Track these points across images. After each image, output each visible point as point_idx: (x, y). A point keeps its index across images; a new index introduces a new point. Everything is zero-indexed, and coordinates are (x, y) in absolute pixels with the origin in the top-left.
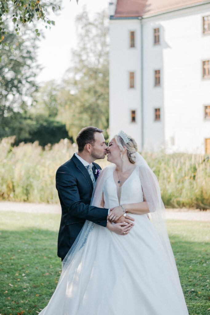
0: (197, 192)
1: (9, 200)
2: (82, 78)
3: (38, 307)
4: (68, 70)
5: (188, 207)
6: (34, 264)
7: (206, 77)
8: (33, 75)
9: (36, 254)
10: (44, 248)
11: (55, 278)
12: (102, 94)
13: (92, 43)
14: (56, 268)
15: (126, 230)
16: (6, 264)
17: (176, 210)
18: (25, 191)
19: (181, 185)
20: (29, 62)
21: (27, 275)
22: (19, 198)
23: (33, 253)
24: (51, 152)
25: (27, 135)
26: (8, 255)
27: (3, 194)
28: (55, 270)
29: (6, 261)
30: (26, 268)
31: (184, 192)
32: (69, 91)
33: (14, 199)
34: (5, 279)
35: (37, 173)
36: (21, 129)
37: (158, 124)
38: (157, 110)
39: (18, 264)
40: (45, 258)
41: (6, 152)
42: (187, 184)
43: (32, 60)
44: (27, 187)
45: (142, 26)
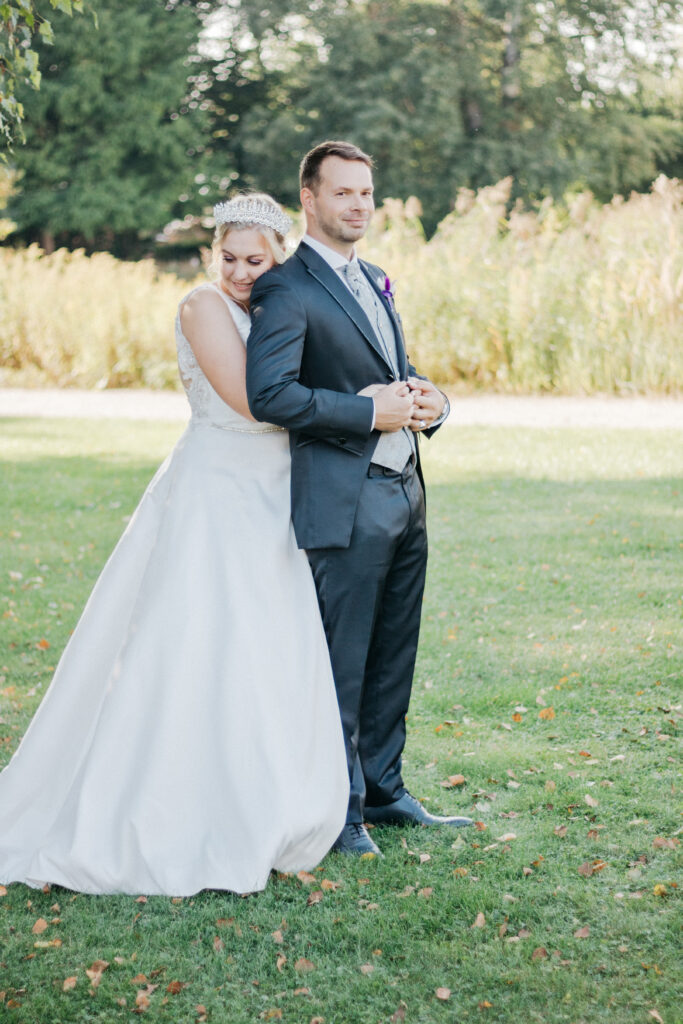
1: (497, 391)
18: (543, 359)
22: (526, 382)
27: (476, 372)
33: (509, 387)
44: (550, 342)
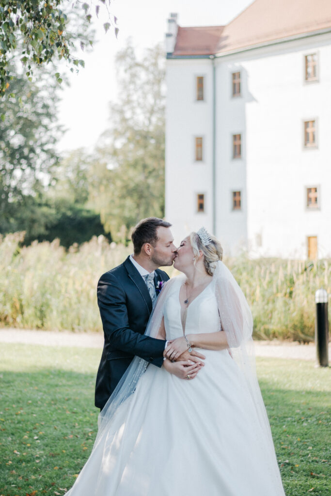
0: (295, 315)
1: (15, 327)
2: (125, 145)
3: (57, 485)
4: (105, 134)
5: (281, 338)
6: (51, 421)
7: (309, 145)
8: (52, 140)
9: (53, 406)
10: (67, 398)
11: (83, 443)
12: (154, 170)
13: (140, 93)
14: (84, 428)
15: (191, 372)
16: (10, 421)
17: (263, 342)
18: (38, 314)
19: (271, 306)
20: (45, 121)
21: (41, 438)
22: (29, 324)
23: (50, 404)
24: (78, 255)
25: (42, 230)
26: (13, 407)
27: (5, 318)
28: (82, 431)
29: (11, 417)
30: (40, 428)
31: (276, 315)
32: (106, 164)
33: (21, 325)
34: (9, 443)
35: (57, 286)
36: (33, 221)
37: (237, 215)
38: (236, 194)
39: (28, 421)
40: (68, 413)
41: (11, 255)
42: (279, 304)
43: (50, 118)
44: (42, 306)
45: (214, 69)
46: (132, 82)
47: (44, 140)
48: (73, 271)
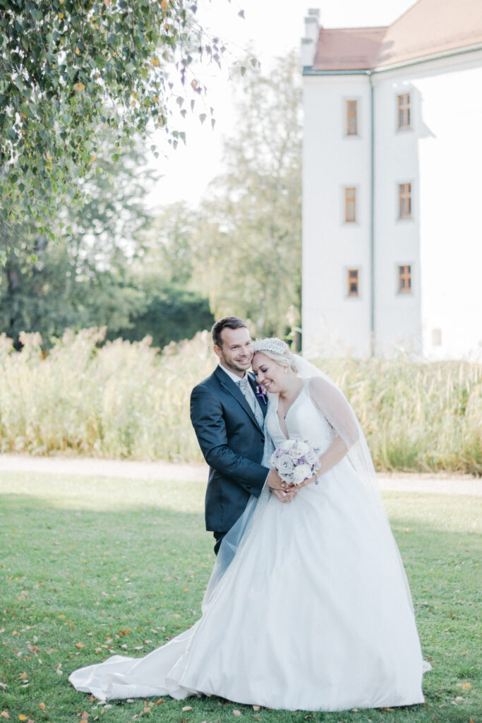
1: (92, 456)
2: (244, 197)
4: (215, 182)
5: (449, 469)
8: (139, 191)
12: (287, 234)
13: (266, 122)
17: (424, 475)
18: (123, 437)
19: (436, 426)
20: (129, 163)
22: (111, 451)
24: (177, 358)
25: (125, 323)
27: (79, 444)
31: (442, 439)
32: (217, 225)
33: (101, 453)
35: (148, 400)
36: (112, 309)
37: (406, 300)
38: (405, 270)
42: (448, 424)
43: (136, 160)
44: (128, 427)
45: (372, 90)
46: (255, 106)
47: (127, 191)
48: (169, 379)
